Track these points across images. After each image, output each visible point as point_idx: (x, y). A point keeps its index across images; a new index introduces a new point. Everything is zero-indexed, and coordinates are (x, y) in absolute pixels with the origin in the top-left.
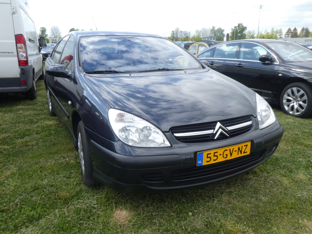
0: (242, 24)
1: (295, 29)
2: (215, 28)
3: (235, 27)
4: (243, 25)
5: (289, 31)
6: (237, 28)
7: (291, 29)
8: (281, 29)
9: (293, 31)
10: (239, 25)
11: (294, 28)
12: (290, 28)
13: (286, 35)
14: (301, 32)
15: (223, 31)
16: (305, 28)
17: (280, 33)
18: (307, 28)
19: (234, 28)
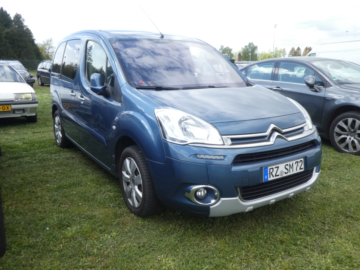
0: (252, 43)
1: (299, 49)
2: (223, 47)
3: (246, 46)
4: (254, 44)
5: (293, 50)
6: (247, 48)
7: (294, 49)
8: (284, 49)
9: (297, 50)
10: (250, 44)
11: (297, 48)
12: (293, 47)
13: (290, 54)
14: (304, 52)
15: (231, 50)
16: (308, 48)
17: (283, 52)
18: (310, 47)
19: (244, 47)
